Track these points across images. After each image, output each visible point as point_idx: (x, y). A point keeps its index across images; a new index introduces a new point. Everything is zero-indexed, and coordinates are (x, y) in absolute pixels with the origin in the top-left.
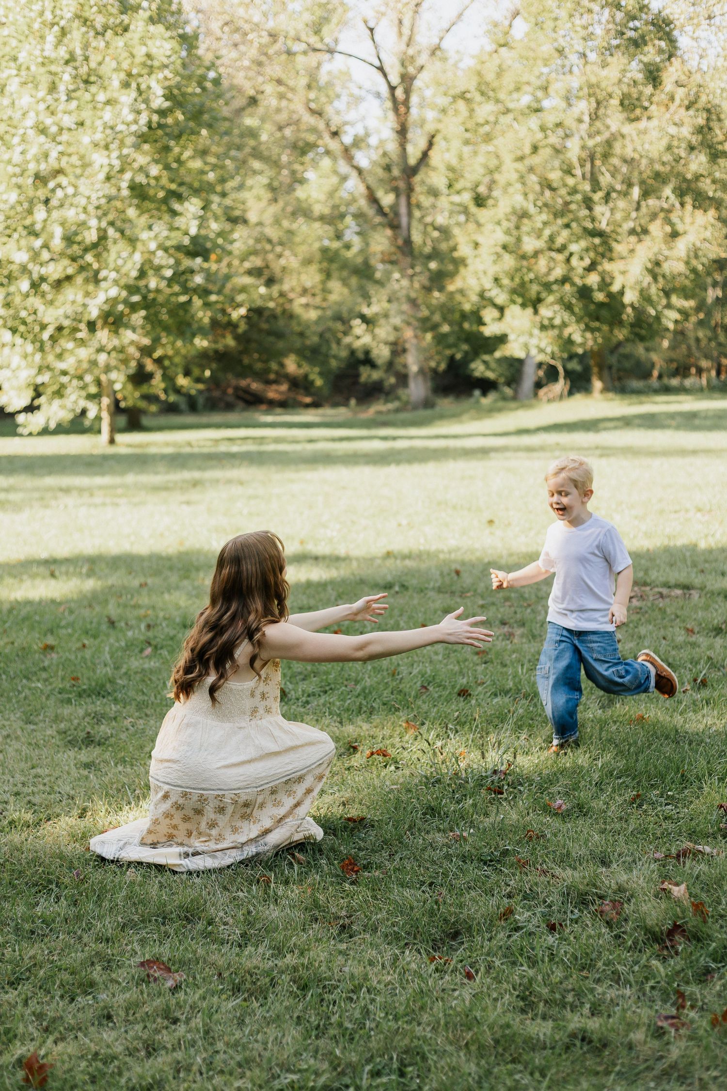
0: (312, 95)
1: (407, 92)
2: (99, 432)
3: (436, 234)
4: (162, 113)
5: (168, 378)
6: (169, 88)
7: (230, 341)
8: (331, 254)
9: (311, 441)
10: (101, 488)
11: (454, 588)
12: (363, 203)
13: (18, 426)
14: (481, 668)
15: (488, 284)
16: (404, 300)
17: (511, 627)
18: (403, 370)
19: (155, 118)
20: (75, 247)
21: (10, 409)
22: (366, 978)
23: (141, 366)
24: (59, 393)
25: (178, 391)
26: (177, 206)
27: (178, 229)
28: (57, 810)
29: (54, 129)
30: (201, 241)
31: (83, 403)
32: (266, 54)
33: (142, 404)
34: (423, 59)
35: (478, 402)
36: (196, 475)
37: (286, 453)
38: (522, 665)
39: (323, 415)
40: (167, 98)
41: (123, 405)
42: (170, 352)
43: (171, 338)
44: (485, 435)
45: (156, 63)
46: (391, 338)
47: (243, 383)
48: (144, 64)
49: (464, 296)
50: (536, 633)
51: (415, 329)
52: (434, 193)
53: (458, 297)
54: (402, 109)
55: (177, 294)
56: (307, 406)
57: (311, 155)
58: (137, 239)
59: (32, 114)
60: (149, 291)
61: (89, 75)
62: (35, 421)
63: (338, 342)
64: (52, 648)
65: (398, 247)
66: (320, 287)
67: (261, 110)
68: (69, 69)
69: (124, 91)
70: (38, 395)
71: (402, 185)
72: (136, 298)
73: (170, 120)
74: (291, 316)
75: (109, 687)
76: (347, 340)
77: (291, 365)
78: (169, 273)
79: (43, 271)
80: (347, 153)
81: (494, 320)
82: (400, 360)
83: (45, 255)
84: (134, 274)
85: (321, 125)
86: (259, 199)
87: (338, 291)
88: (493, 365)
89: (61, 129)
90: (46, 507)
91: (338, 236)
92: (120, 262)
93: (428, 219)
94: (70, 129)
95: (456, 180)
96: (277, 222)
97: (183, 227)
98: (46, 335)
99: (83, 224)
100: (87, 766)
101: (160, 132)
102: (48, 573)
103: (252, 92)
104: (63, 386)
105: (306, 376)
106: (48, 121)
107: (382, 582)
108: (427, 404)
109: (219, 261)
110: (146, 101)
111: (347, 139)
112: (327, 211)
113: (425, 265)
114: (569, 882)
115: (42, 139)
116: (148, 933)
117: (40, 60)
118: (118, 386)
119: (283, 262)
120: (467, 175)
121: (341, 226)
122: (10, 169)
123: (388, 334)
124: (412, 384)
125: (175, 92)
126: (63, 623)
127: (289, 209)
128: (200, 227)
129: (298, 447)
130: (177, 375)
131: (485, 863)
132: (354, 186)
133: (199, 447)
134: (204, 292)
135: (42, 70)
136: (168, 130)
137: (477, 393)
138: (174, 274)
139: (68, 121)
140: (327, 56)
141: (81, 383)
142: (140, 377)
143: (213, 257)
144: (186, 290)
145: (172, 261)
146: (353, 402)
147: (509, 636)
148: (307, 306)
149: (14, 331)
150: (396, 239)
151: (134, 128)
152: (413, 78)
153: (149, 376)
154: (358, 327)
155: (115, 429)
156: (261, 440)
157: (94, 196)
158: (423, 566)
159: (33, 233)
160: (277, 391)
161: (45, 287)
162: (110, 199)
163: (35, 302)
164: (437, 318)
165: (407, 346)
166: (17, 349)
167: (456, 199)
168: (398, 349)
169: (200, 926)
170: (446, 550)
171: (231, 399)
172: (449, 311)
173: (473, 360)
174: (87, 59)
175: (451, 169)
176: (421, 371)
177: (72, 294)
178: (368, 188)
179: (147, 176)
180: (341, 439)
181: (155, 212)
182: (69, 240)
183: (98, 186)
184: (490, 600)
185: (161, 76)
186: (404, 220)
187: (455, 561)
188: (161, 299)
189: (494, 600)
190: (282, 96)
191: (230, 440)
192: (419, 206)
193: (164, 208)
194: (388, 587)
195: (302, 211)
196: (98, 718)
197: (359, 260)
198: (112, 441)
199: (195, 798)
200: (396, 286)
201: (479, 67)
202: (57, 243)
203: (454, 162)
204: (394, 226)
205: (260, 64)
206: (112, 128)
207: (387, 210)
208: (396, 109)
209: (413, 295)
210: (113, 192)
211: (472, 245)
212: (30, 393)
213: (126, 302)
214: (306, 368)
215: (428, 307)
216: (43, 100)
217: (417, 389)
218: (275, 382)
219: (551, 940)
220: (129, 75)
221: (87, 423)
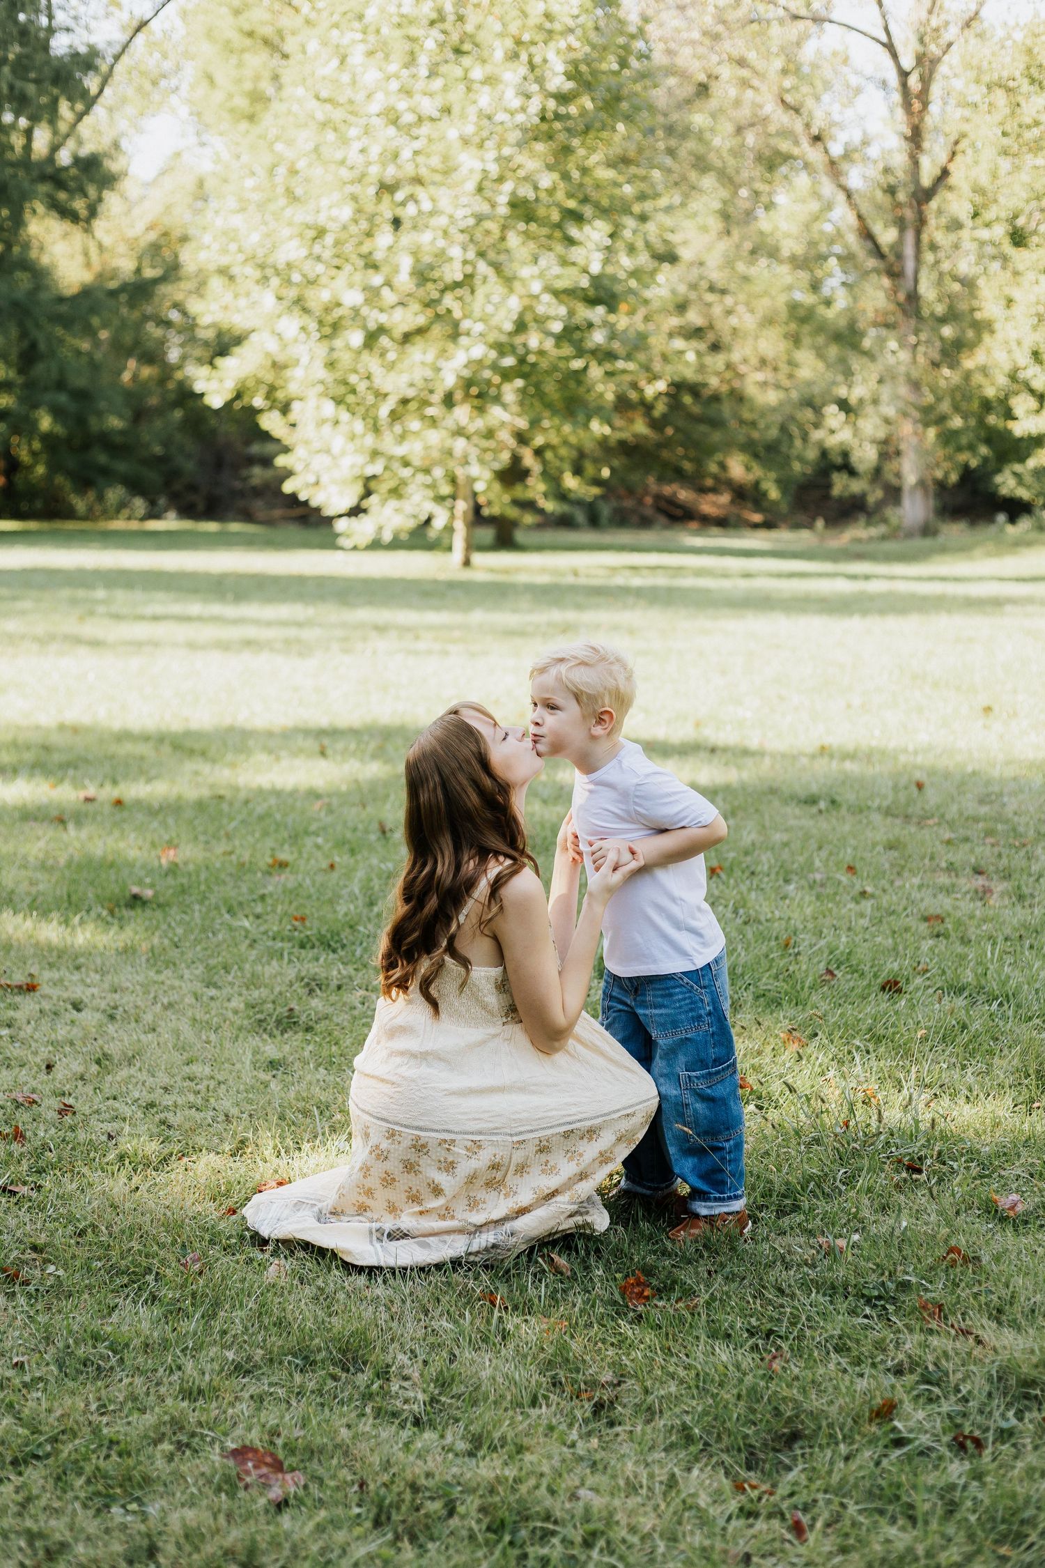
0: (788, 83)
1: (926, 81)
2: (450, 549)
3: (956, 287)
4: (563, 98)
5: (552, 477)
6: (575, 63)
7: (640, 427)
8: (802, 312)
9: (747, 575)
10: (430, 628)
11: (910, 810)
12: (852, 239)
13: (338, 535)
14: (927, 944)
15: (1023, 359)
16: (901, 379)
17: (990, 879)
18: (894, 481)
19: (551, 104)
20: (430, 285)
21: (328, 512)
22: (610, 1521)
23: (516, 459)
24: (396, 492)
25: (562, 495)
26: (574, 232)
27: (574, 264)
28: (201, 1141)
29: (408, 118)
30: (606, 282)
31: (430, 507)
32: (724, 22)
33: (513, 513)
34: (951, 33)
35: (1002, 530)
36: (571, 616)
37: (707, 591)
38: (994, 944)
39: (777, 541)
40: (569, 76)
41: (486, 512)
42: (555, 440)
43: (557, 421)
44: (1001, 579)
45: (557, 27)
46: (881, 434)
47: (667, 490)
48: (540, 28)
49: (986, 375)
50: (1026, 891)
51: (915, 422)
52: (955, 225)
53: (978, 379)
54: (917, 106)
55: (567, 359)
56: (756, 526)
57: (784, 169)
58: (515, 278)
59: (380, 96)
60: (528, 352)
61: (462, 42)
62: (362, 529)
63: (805, 438)
64: (283, 865)
65: (899, 304)
66: (785, 358)
67: (713, 103)
68: (435, 33)
69: (509, 65)
70: (368, 493)
71: (909, 214)
72: (509, 361)
73: (573, 110)
74: (739, 397)
75: (346, 934)
76: (817, 435)
77: (738, 468)
78: (557, 327)
79: (383, 318)
80: (834, 167)
81: (1028, 412)
82: (890, 467)
83: (388, 296)
84: (509, 326)
85: (799, 127)
86: (704, 229)
87: (809, 367)
88: (1028, 479)
89: (420, 119)
90: (346, 651)
91: (815, 286)
92: (490, 309)
93: (946, 266)
94: (432, 119)
95: (985, 206)
96: (729, 263)
97: (581, 261)
98: (384, 411)
99: (441, 255)
100: (273, 1065)
101: (558, 125)
102: (317, 748)
103: (702, 78)
104: (403, 483)
105: (757, 484)
106: (402, 105)
107: (802, 794)
108: (927, 531)
109: (632, 313)
110: (540, 81)
111: (836, 150)
112: (799, 249)
113: (936, 331)
114: (1004, 1356)
115: (392, 131)
116: (270, 1385)
117: (396, 20)
118: (480, 487)
119: (733, 321)
120: (1001, 200)
121: (819, 273)
122: (345, 173)
123: (876, 427)
124: (907, 501)
125: (583, 68)
126: (313, 827)
127: (748, 246)
128: (606, 262)
129: (726, 584)
130: (562, 472)
131: (868, 1301)
132: (843, 216)
133: (588, 576)
134: (606, 355)
135: (398, 33)
136: (570, 123)
137: (1001, 518)
138: (565, 329)
139: (428, 106)
140: (813, 28)
141: (428, 480)
142: (513, 474)
143: (623, 307)
144: (580, 353)
145: (563, 311)
146: (820, 523)
147: (982, 895)
148: (764, 385)
149: (339, 401)
150: (895, 293)
151: (520, 118)
152: (935, 62)
153: (526, 473)
154: (833, 415)
155: (472, 546)
156: (679, 570)
157: (460, 213)
158: (870, 771)
159: (372, 265)
160: (714, 504)
161: (384, 341)
162: (480, 218)
163: (371, 362)
164: (945, 407)
165: (903, 447)
166: (343, 428)
167: (984, 234)
168: (888, 450)
169: (362, 1379)
170: (911, 748)
171: (649, 512)
172: (963, 395)
173: (999, 470)
174: (461, 18)
175: (978, 190)
176: (921, 483)
177: (420, 354)
178: (860, 217)
179: (536, 188)
180: (792, 575)
181: (544, 241)
182: (422, 275)
183: (464, 200)
184: (962, 832)
185: (562, 44)
186: (910, 265)
187: (920, 768)
188: (544, 364)
189: (969, 833)
190: (745, 84)
191: (634, 568)
192: (934, 247)
193: (558, 234)
194: (812, 801)
195: (764, 249)
196: (314, 986)
197: (843, 323)
198: (467, 563)
199: (407, 1143)
200: (891, 360)
201: (1029, 42)
202: (404, 279)
203: (984, 181)
204: (895, 274)
205: (716, 37)
206: (489, 118)
207: (885, 250)
208: (907, 105)
209: (915, 374)
210: (485, 208)
211: (1004, 302)
212: (358, 489)
213: (495, 367)
214: (758, 472)
215: (932, 391)
216: (397, 76)
217: (914, 509)
218: (714, 490)
219: (956, 1469)
220: (519, 42)
221: (432, 534)
